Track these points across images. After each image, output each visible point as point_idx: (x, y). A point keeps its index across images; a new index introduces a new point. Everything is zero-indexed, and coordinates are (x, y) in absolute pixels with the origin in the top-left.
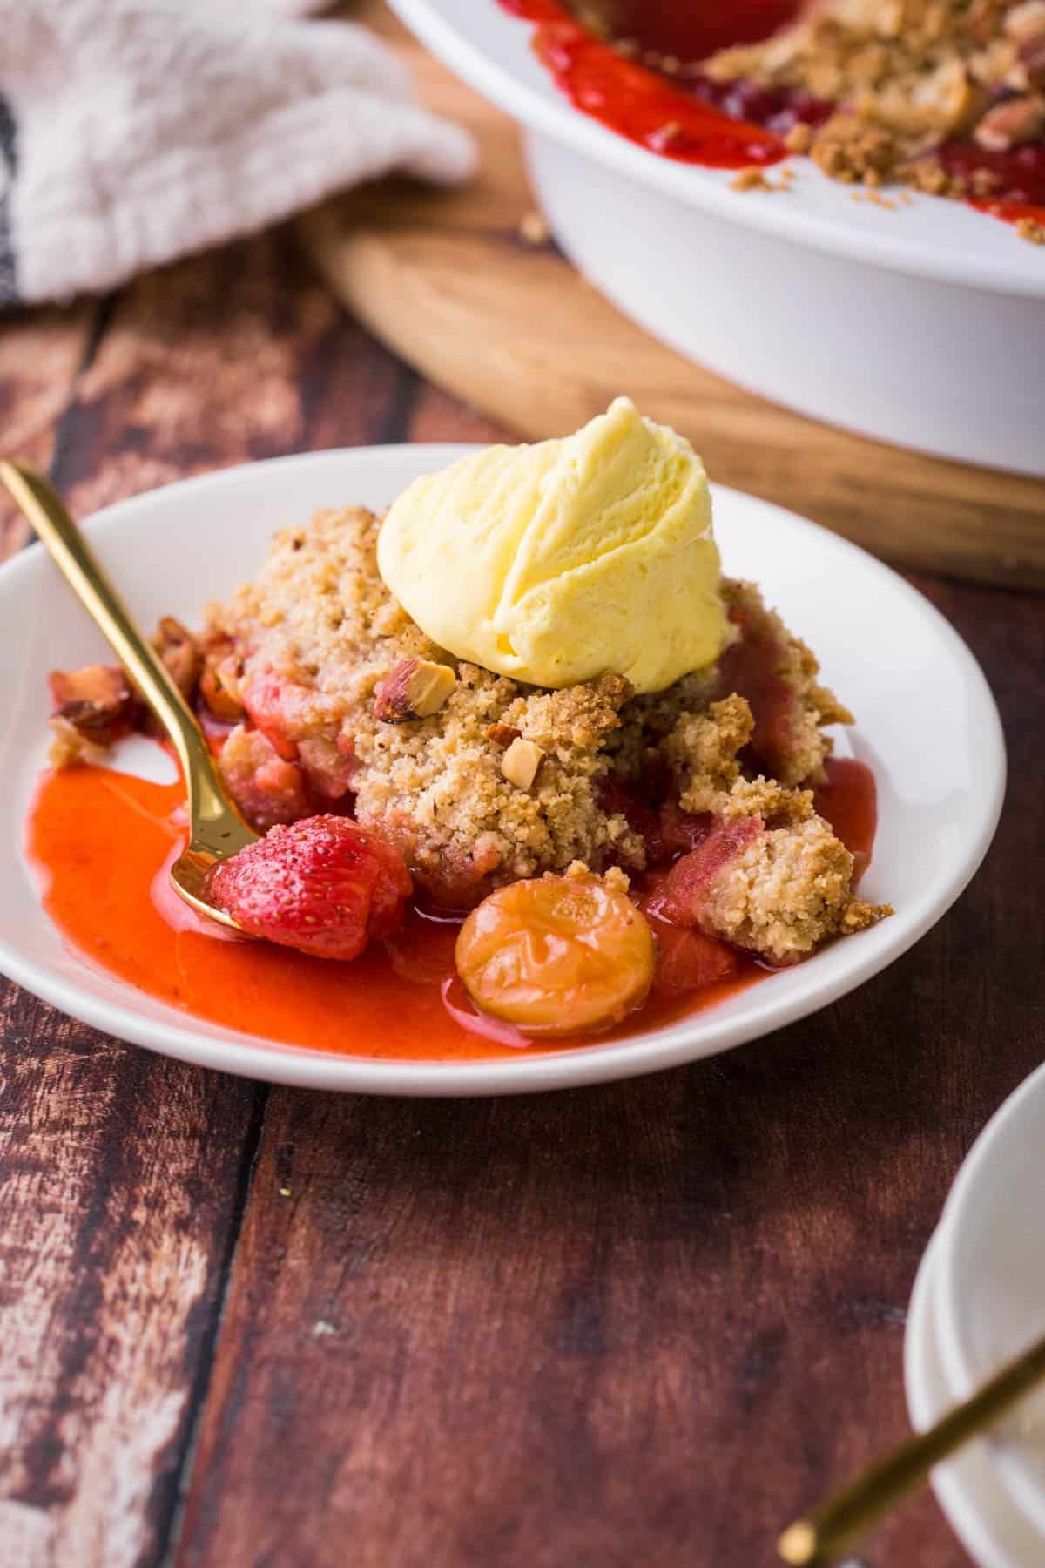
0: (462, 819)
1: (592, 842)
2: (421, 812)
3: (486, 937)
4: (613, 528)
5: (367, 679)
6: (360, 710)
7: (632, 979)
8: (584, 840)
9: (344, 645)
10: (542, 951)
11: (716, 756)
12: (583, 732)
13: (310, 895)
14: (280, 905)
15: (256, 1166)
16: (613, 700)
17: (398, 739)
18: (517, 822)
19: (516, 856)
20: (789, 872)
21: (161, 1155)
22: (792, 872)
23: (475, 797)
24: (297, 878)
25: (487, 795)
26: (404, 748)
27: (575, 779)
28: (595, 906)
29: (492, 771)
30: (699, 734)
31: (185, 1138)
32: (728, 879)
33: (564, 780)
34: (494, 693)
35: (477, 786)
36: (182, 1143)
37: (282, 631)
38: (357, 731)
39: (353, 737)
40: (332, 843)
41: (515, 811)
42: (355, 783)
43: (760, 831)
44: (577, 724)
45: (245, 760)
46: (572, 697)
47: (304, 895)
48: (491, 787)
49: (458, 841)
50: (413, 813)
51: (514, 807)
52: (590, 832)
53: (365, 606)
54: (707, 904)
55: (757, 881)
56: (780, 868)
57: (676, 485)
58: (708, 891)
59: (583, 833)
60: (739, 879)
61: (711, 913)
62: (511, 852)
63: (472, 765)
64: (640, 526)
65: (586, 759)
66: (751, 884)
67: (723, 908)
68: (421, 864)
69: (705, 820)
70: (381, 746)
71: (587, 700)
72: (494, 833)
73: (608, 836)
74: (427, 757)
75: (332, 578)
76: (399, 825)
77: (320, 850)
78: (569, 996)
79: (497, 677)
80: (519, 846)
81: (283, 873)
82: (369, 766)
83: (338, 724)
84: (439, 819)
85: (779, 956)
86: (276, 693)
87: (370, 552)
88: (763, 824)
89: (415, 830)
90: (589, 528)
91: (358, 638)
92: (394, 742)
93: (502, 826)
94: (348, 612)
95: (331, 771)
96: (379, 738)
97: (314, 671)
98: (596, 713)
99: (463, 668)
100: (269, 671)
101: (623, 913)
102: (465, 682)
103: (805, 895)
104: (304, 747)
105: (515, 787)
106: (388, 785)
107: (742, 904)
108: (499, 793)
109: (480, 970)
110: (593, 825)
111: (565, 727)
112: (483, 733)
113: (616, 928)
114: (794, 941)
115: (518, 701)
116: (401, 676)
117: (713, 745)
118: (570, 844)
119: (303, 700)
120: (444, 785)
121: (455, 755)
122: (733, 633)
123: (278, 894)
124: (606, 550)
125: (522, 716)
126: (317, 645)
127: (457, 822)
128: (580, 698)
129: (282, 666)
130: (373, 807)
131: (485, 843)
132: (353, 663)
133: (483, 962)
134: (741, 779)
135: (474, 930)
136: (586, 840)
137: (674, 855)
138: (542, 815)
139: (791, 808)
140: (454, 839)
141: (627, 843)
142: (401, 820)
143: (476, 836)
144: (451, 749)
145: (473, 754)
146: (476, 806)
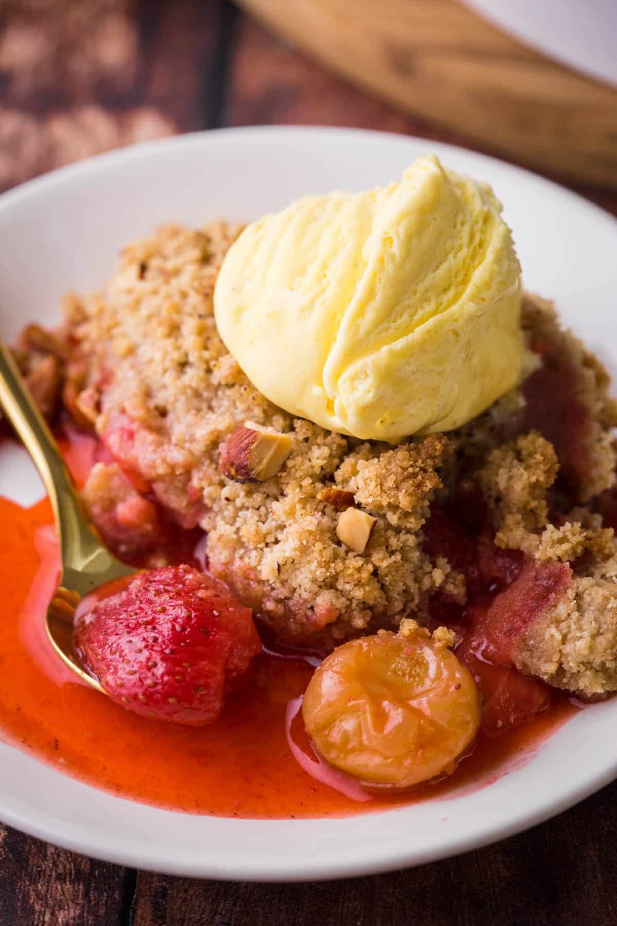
0: (302, 580)
1: (419, 588)
3: (329, 704)
4: (426, 300)
5: (212, 433)
6: (207, 462)
7: (459, 741)
9: (189, 392)
10: (381, 718)
11: (526, 497)
12: (408, 498)
13: (170, 677)
14: (144, 688)
15: (135, 912)
16: (434, 462)
17: (242, 494)
18: (353, 583)
19: (352, 611)
20: (597, 626)
21: (51, 902)
22: (600, 628)
23: (315, 564)
24: (158, 659)
25: (325, 561)
26: (248, 502)
27: (403, 537)
28: (426, 666)
29: (329, 535)
30: (510, 478)
31: (72, 882)
32: (544, 634)
33: (394, 542)
34: (326, 451)
35: (316, 555)
36: (68, 886)
37: (133, 367)
38: (205, 484)
39: (202, 489)
40: (189, 618)
41: (351, 575)
42: (205, 524)
43: (569, 579)
44: (404, 491)
45: (106, 495)
46: (398, 462)
47: (166, 678)
48: (328, 553)
49: (300, 595)
50: (259, 568)
51: (350, 572)
52: (417, 580)
53: (207, 355)
54: (524, 653)
55: (569, 636)
56: (589, 627)
57: (481, 245)
58: (524, 640)
59: (410, 583)
60: (552, 636)
61: (528, 662)
62: (348, 607)
63: (310, 533)
64: (451, 293)
65: (412, 520)
66: (564, 640)
67: (539, 659)
68: (268, 612)
69: (518, 556)
70: (227, 499)
71: (411, 466)
72: (333, 591)
73: (433, 583)
75: (175, 317)
76: (247, 577)
77: (178, 628)
78: (408, 762)
79: (328, 433)
80: (355, 602)
81: (146, 653)
82: (217, 513)
83: (188, 476)
84: (283, 577)
85: (589, 695)
86: (131, 435)
87: (208, 295)
88: (571, 572)
89: (260, 582)
90: (406, 303)
91: (202, 385)
92: (238, 496)
93: (340, 587)
94: (192, 358)
95: (183, 511)
96: (226, 492)
97: (163, 413)
98: (420, 477)
99: (298, 424)
100: (123, 411)
101: (452, 677)
102: (301, 437)
104: (159, 487)
105: (349, 550)
106: (234, 537)
107: (556, 658)
108: (335, 557)
109: (326, 732)
110: (420, 573)
111: (393, 493)
112: (319, 496)
113: (445, 693)
114: (603, 685)
115: (349, 461)
116: (243, 445)
117: (523, 490)
119: (155, 451)
120: (287, 548)
121: (296, 522)
122: (533, 362)
123: (143, 676)
124: (422, 321)
125: (353, 477)
126: (165, 387)
127: (299, 581)
128: (405, 464)
129: (137, 411)
131: (324, 601)
132: (199, 410)
133: (329, 724)
134: (550, 527)
135: (319, 696)
136: (414, 588)
137: (493, 587)
138: (375, 573)
139: (595, 549)
140: (296, 594)
141: (450, 588)
142: (250, 574)
143: (316, 594)
144: (291, 513)
145: (311, 523)
146: (315, 571)
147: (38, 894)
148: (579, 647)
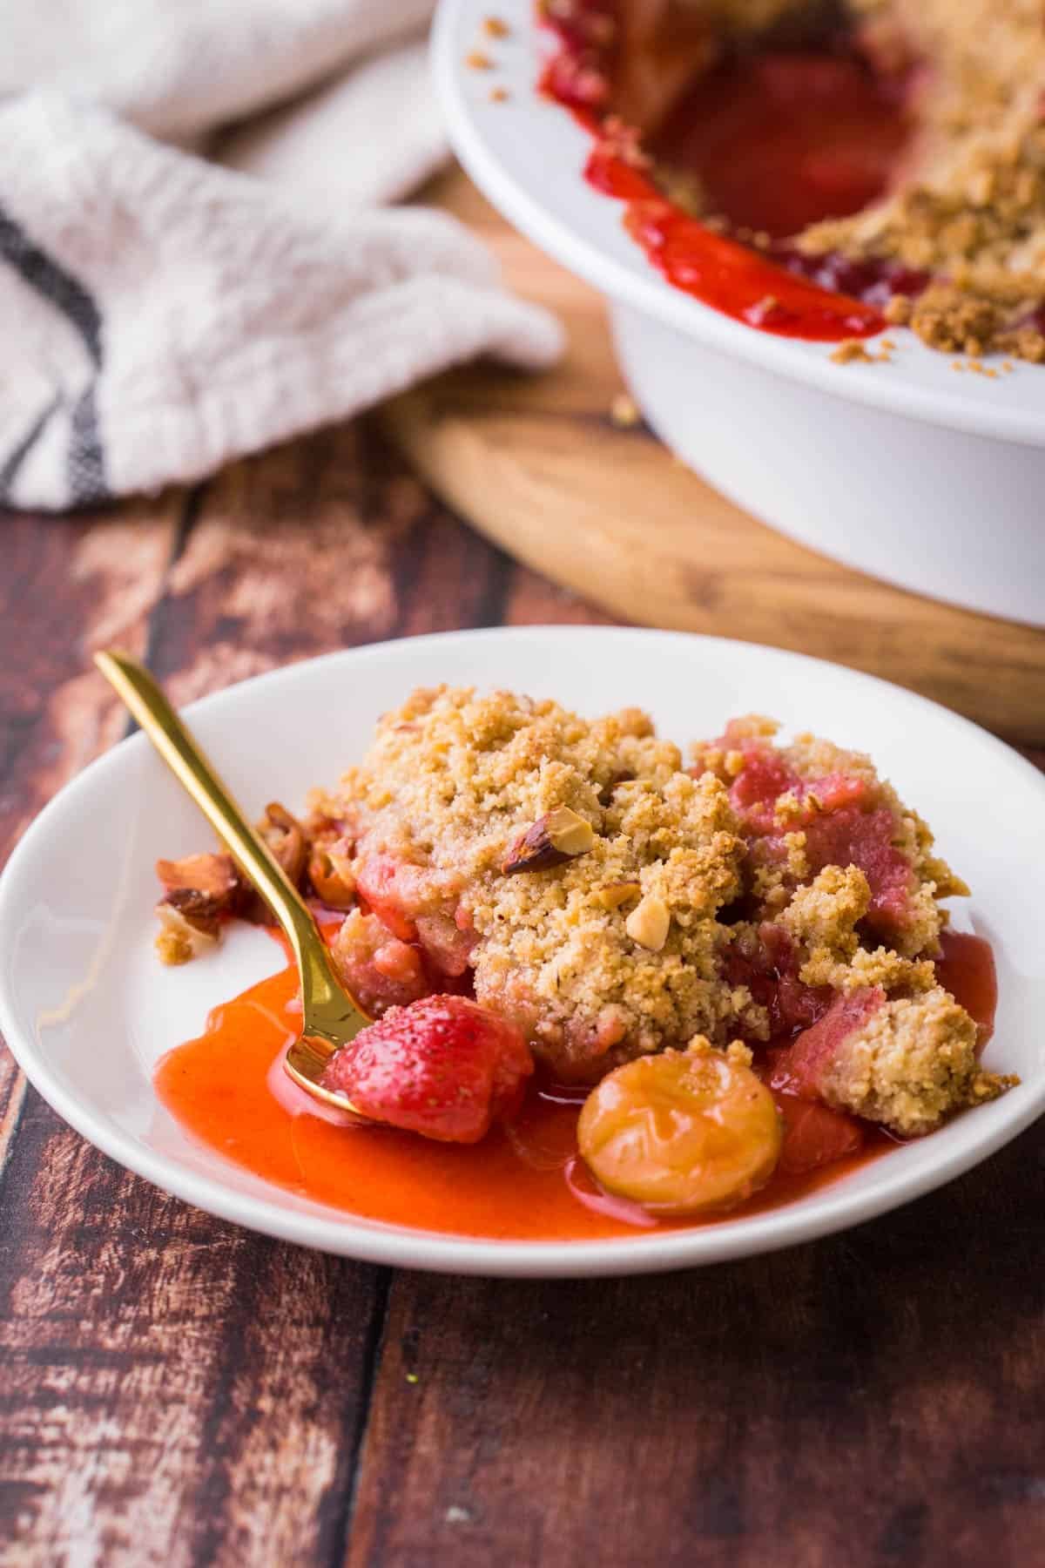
0: (585, 992)
1: (717, 1014)
2: (543, 985)
3: (608, 1115)
5: (485, 851)
6: (478, 883)
7: (758, 1154)
8: (708, 1012)
9: (457, 821)
10: (666, 1127)
11: (835, 928)
12: (699, 895)
13: (431, 1076)
14: (401, 1087)
15: (381, 1352)
17: (518, 910)
18: (642, 993)
19: (640, 1029)
20: (912, 1041)
21: (285, 1344)
22: (915, 1042)
23: (600, 970)
24: (417, 1058)
25: (612, 967)
26: (524, 920)
28: (719, 1080)
29: (617, 942)
30: (817, 906)
31: (310, 1326)
32: (851, 1050)
33: (688, 945)
35: (601, 958)
36: (305, 1331)
37: (393, 811)
38: (475, 903)
39: (473, 910)
40: (453, 1021)
41: (641, 983)
42: (473, 956)
43: (882, 1001)
44: (693, 887)
45: (362, 943)
47: (426, 1076)
48: (614, 960)
49: (581, 1013)
50: (535, 986)
51: (640, 978)
52: (714, 1004)
53: (477, 780)
54: (831, 1077)
55: (881, 1051)
56: (904, 1036)
58: (831, 1064)
59: (706, 1005)
60: (862, 1051)
61: (836, 1086)
62: (636, 1024)
63: (596, 936)
65: (708, 922)
66: (875, 1055)
67: (847, 1080)
68: (543, 1037)
69: (827, 993)
70: (501, 917)
72: (618, 1005)
73: (732, 1007)
74: (547, 929)
75: (442, 756)
76: (520, 997)
77: (440, 1029)
80: (643, 1018)
81: (403, 1053)
82: (488, 939)
83: (456, 899)
84: (562, 991)
85: (906, 1128)
86: (392, 873)
88: (885, 995)
89: (536, 1002)
91: (472, 813)
92: (513, 914)
93: (626, 998)
94: (460, 788)
95: (451, 948)
96: (498, 910)
97: (429, 849)
100: (383, 851)
101: (748, 1086)
103: (930, 1064)
104: (422, 924)
106: (508, 957)
107: (866, 1075)
108: (623, 965)
110: (717, 998)
111: (681, 891)
113: (740, 1102)
114: (921, 1111)
117: (831, 917)
118: (694, 1017)
119: (418, 878)
120: (567, 957)
121: (578, 928)
123: (399, 1076)
126: (429, 822)
127: (580, 994)
129: (397, 845)
130: (493, 980)
131: (609, 1016)
132: (468, 837)
133: (607, 1139)
134: (861, 951)
135: (596, 1108)
136: (710, 1012)
137: (796, 1029)
138: (666, 987)
139: (913, 978)
140: (577, 1012)
141: (751, 1015)
142: (522, 993)
143: (599, 1009)
144: (574, 920)
145: (597, 926)
146: (600, 978)
147: (270, 1337)
148: (892, 1058)
